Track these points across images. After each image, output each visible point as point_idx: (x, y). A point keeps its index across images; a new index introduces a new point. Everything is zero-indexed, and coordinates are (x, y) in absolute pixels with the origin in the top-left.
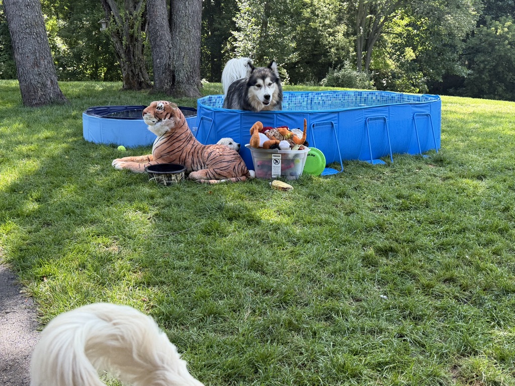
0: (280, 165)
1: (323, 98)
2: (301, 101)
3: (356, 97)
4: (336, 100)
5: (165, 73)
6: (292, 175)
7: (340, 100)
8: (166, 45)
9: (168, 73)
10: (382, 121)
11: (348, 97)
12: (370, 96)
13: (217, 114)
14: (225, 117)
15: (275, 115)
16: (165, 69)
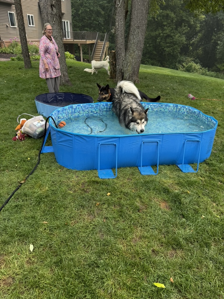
3: (174, 108)
4: (161, 108)
7: (163, 108)
11: (169, 107)
12: (182, 108)
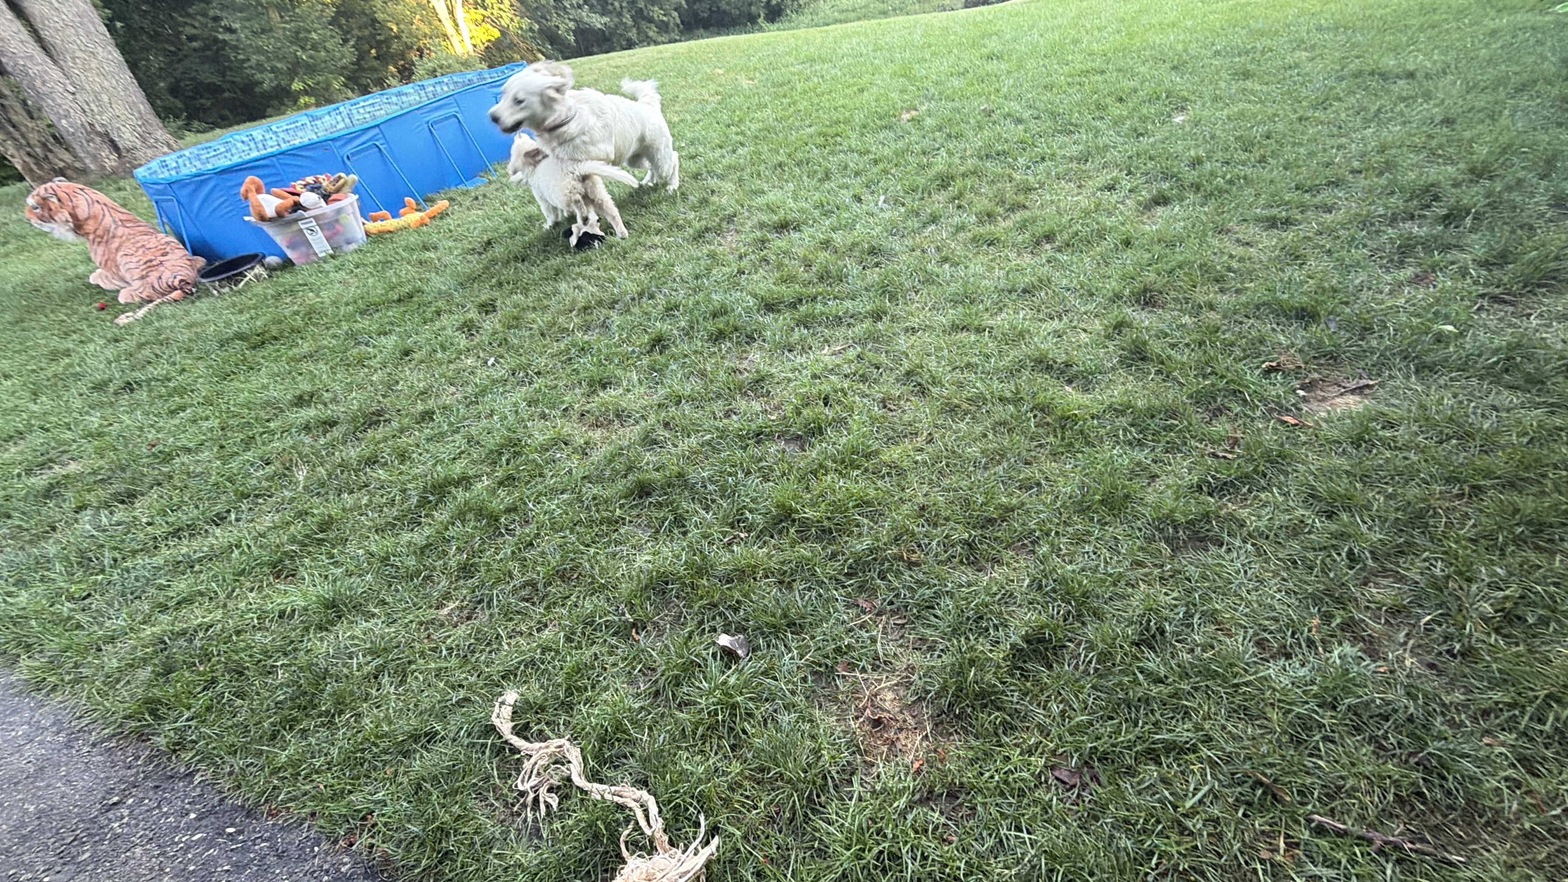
0: (320, 233)
1: (368, 109)
2: (334, 123)
5: (92, 140)
6: (349, 243)
8: (61, 90)
9: (98, 140)
10: (455, 120)
13: (174, 186)
14: (191, 187)
15: (274, 159)
16: (88, 133)
